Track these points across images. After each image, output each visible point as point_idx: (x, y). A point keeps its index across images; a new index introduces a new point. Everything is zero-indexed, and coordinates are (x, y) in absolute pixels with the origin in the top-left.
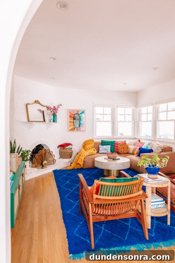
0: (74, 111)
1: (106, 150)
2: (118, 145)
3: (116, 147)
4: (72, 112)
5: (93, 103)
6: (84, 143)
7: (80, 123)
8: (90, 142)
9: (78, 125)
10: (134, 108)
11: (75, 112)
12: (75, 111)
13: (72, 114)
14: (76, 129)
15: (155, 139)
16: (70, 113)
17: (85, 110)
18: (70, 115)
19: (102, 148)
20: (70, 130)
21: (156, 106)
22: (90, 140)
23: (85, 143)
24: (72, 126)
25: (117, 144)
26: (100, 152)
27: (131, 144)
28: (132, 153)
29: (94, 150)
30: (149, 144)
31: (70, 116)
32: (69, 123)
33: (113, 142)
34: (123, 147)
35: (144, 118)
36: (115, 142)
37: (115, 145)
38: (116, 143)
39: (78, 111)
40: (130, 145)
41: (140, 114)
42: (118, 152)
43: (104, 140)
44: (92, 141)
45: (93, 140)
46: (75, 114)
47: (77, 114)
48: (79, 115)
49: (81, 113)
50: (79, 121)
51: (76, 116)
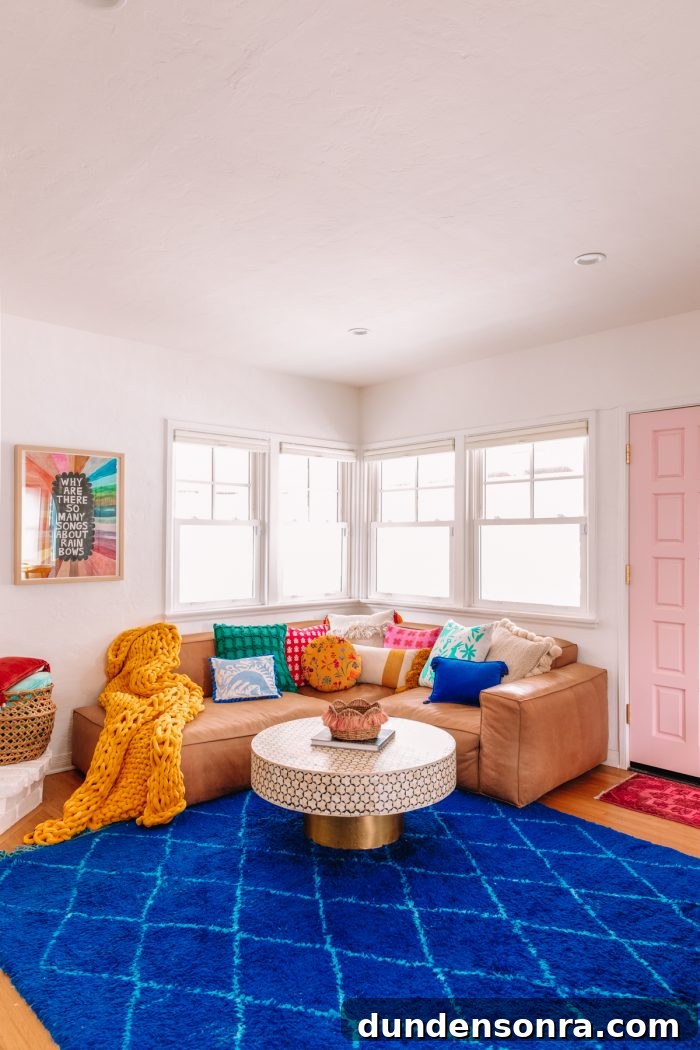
0: (53, 457)
1: (257, 680)
2: (300, 645)
3: (293, 654)
4: (41, 463)
5: (166, 421)
6: (117, 649)
7: (91, 533)
8: (157, 638)
9: (80, 543)
10: (349, 458)
11: (67, 467)
12: (61, 458)
13: (45, 475)
14: (65, 566)
15: (470, 606)
16: (31, 468)
17: (121, 457)
18: (26, 479)
19: (226, 670)
20: (29, 575)
21: (470, 453)
22: (153, 628)
23: (124, 650)
25: (296, 641)
26: (220, 694)
27: (363, 637)
28: (380, 683)
29: (186, 685)
30: (476, 635)
33: (278, 632)
34: (333, 655)
35: (394, 506)
36: (284, 628)
37: (286, 646)
38: (292, 637)
39: (80, 460)
40: (354, 638)
41: (374, 491)
42: (306, 682)
43: (228, 625)
44: (170, 636)
45: (171, 629)
46: (64, 476)
47: (77, 475)
48: (85, 485)
49: (100, 473)
50: (88, 518)
51: (66, 490)
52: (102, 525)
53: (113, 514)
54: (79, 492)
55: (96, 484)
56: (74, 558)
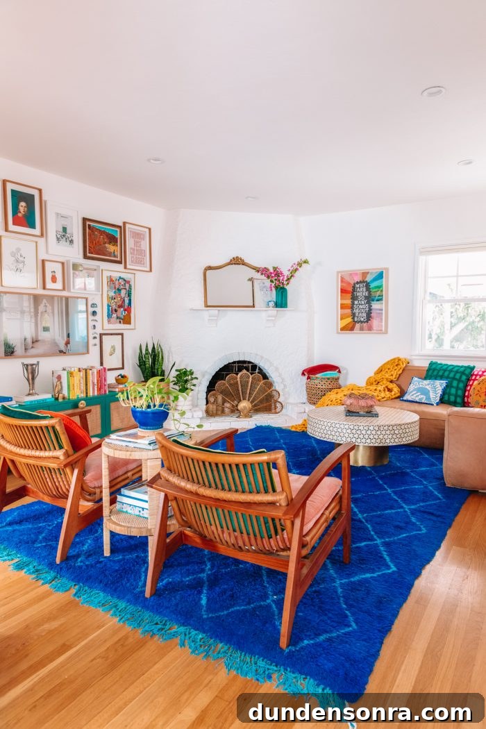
0: (352, 274)
1: (425, 392)
4: (347, 279)
7: (370, 310)
9: (364, 315)
11: (359, 278)
12: (356, 274)
13: (349, 284)
14: (358, 326)
16: (342, 281)
17: (387, 269)
18: (341, 286)
20: (342, 329)
24: (348, 317)
26: (406, 397)
31: (343, 291)
32: (339, 310)
36: (473, 368)
37: (469, 380)
38: (473, 375)
39: (365, 274)
42: (470, 403)
43: (439, 362)
46: (357, 283)
47: (363, 282)
48: (367, 286)
49: (375, 280)
50: (369, 303)
51: (358, 289)
52: (375, 305)
53: (381, 300)
54: (364, 290)
55: (372, 285)
56: (362, 322)
